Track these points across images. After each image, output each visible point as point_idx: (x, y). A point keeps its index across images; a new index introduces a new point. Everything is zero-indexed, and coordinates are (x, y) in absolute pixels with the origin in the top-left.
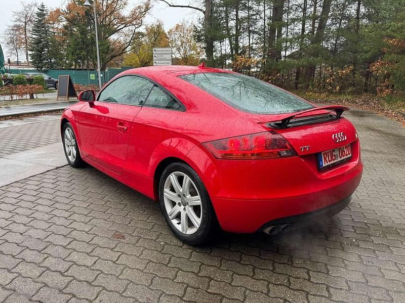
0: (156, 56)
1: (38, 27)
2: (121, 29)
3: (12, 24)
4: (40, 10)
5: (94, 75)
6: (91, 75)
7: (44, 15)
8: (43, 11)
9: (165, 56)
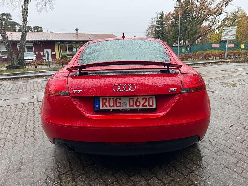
0: (224, 33)
1: (159, 24)
2: (208, 18)
3: (150, 25)
4: (161, 15)
5: (184, 49)
6: (183, 49)
7: (163, 17)
8: (162, 15)
9: (230, 33)
